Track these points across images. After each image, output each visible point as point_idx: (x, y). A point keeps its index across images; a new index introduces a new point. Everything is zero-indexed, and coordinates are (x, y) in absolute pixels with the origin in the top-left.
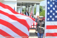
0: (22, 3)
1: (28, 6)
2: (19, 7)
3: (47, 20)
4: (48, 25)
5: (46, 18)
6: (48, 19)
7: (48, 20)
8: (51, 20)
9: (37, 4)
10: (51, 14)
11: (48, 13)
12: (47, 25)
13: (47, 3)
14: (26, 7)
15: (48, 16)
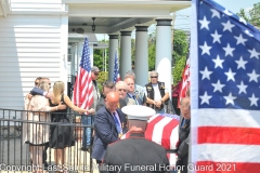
0: (94, 19)
1: (119, 33)
2: (80, 39)
3: (200, 100)
4: (206, 125)
5: (197, 93)
6: (206, 98)
7: (205, 103)
8: (217, 103)
9: (160, 22)
10: (218, 75)
11: (203, 70)
12: (201, 125)
13: (199, 25)
14: (112, 37)
15: (204, 86)
